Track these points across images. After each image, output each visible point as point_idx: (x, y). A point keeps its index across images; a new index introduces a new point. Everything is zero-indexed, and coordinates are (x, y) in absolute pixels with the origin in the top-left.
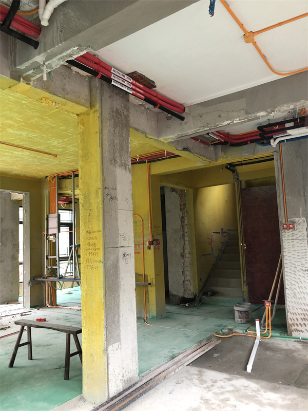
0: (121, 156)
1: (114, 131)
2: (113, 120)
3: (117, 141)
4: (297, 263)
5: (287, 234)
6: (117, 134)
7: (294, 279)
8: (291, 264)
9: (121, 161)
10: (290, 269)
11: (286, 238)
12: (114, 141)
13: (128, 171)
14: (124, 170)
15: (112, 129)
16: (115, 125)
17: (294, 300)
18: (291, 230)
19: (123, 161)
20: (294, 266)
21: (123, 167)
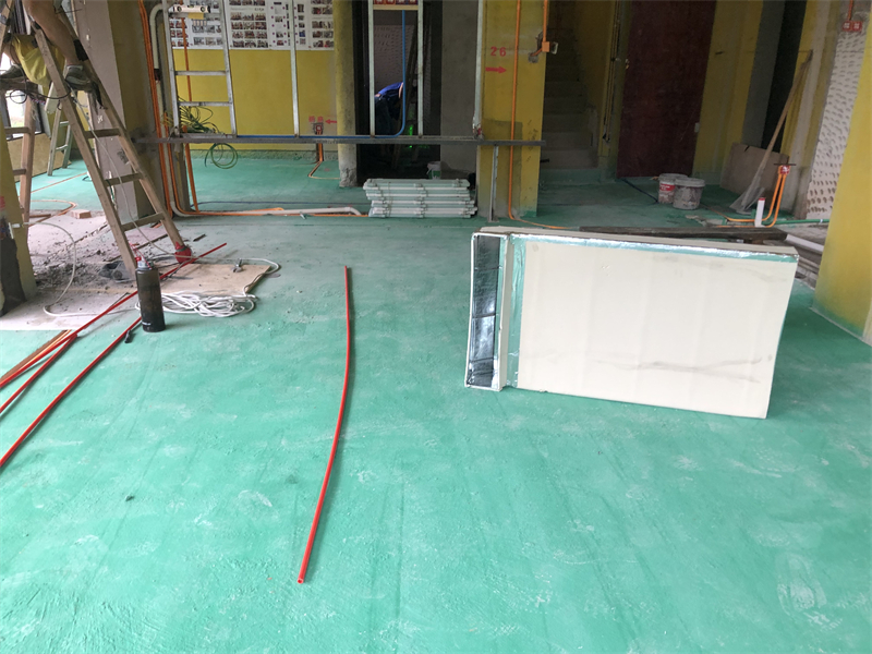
4: (848, 96)
5: (846, 41)
7: (836, 124)
8: (837, 98)
10: (835, 107)
11: (843, 49)
17: (827, 159)
18: (855, 33)
20: (842, 100)
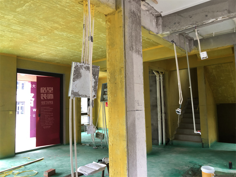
0: (136, 44)
1: (132, 26)
2: (131, 19)
3: (133, 34)
6: (134, 29)
9: (136, 48)
12: (132, 34)
13: (140, 56)
14: (138, 55)
15: (131, 25)
16: (133, 22)
19: (137, 49)
21: (137, 53)
